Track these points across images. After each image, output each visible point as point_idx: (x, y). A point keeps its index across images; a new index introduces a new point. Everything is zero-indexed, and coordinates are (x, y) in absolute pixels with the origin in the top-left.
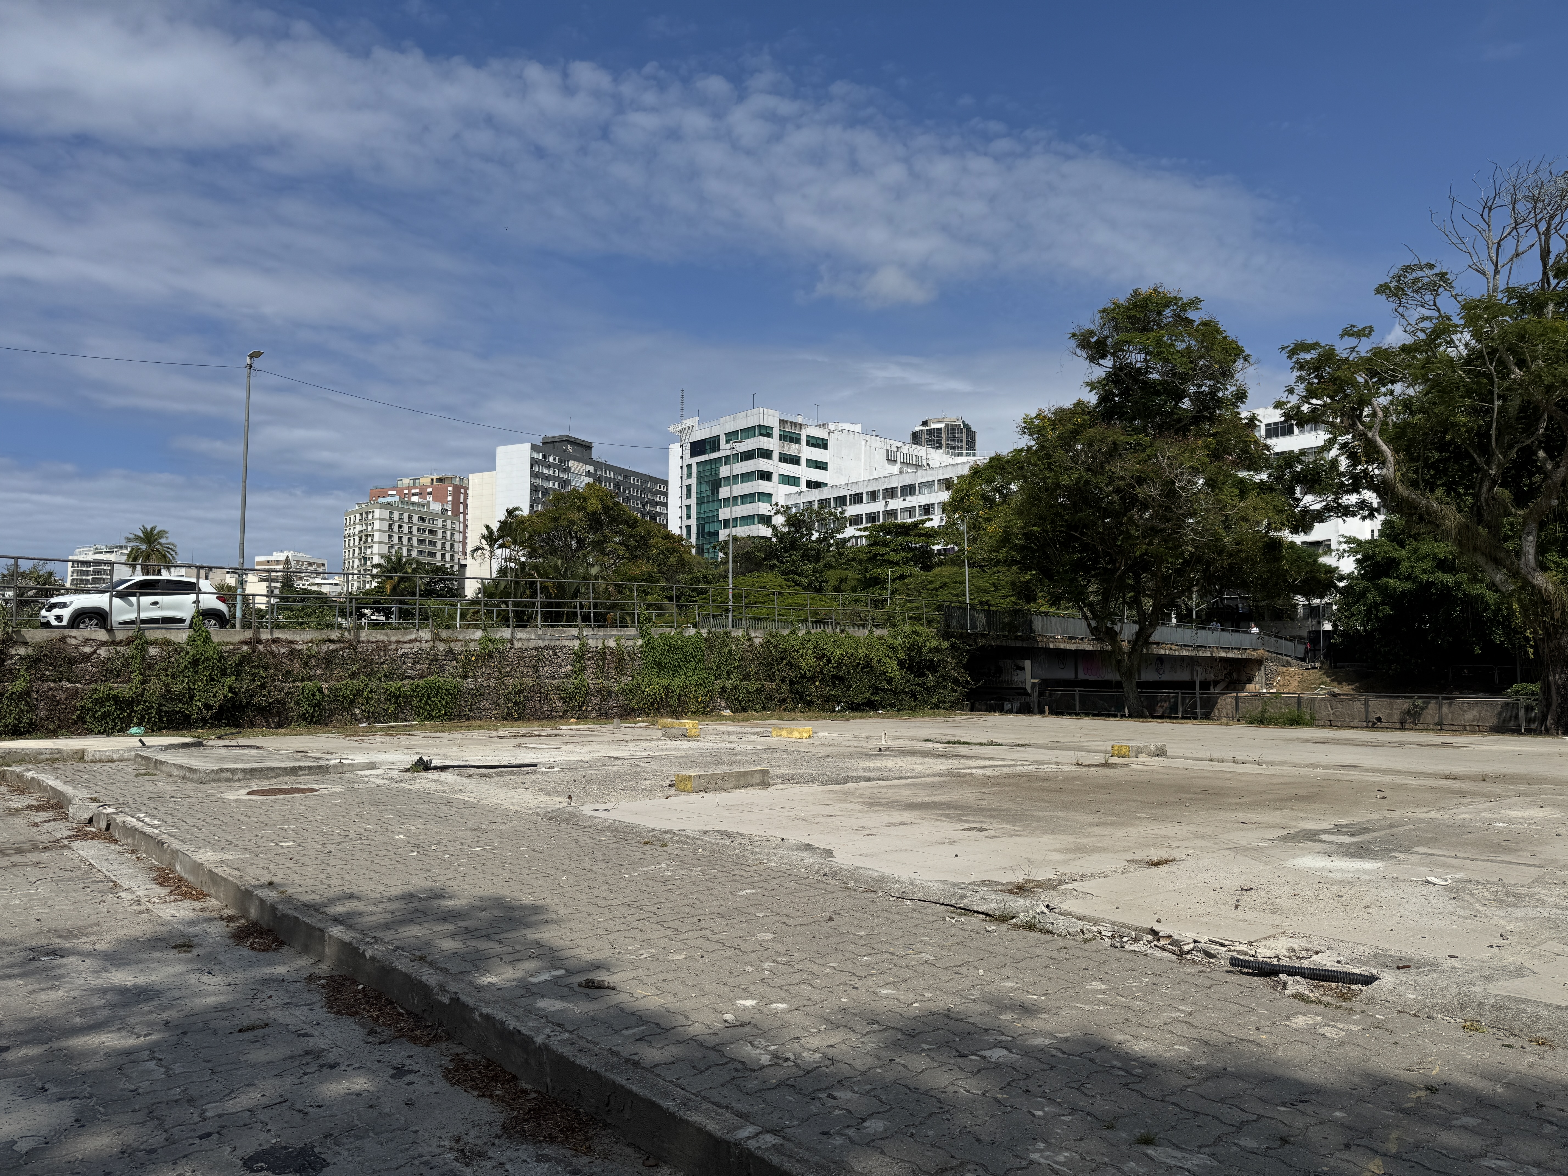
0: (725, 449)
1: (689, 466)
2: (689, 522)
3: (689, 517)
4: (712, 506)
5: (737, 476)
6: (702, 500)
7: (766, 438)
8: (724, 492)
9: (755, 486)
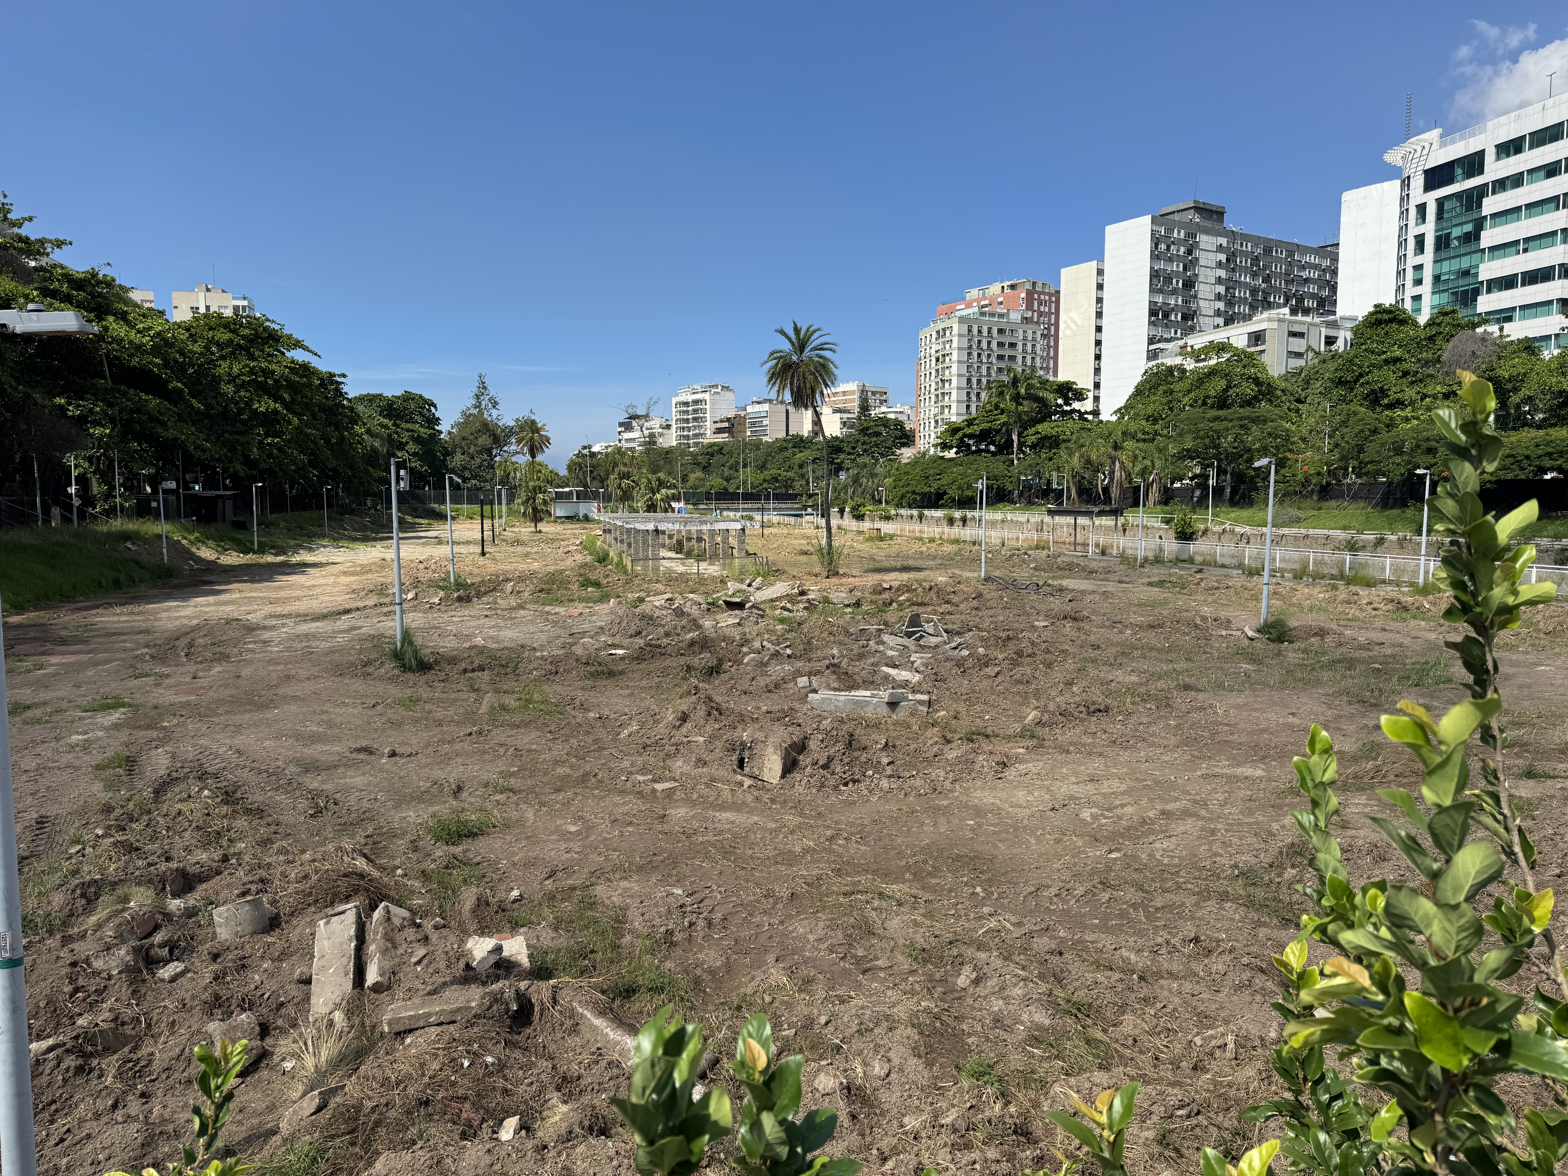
0: (1494, 170)
1: (1422, 207)
5: (1519, 208)
6: (1443, 255)
9: (1557, 220)
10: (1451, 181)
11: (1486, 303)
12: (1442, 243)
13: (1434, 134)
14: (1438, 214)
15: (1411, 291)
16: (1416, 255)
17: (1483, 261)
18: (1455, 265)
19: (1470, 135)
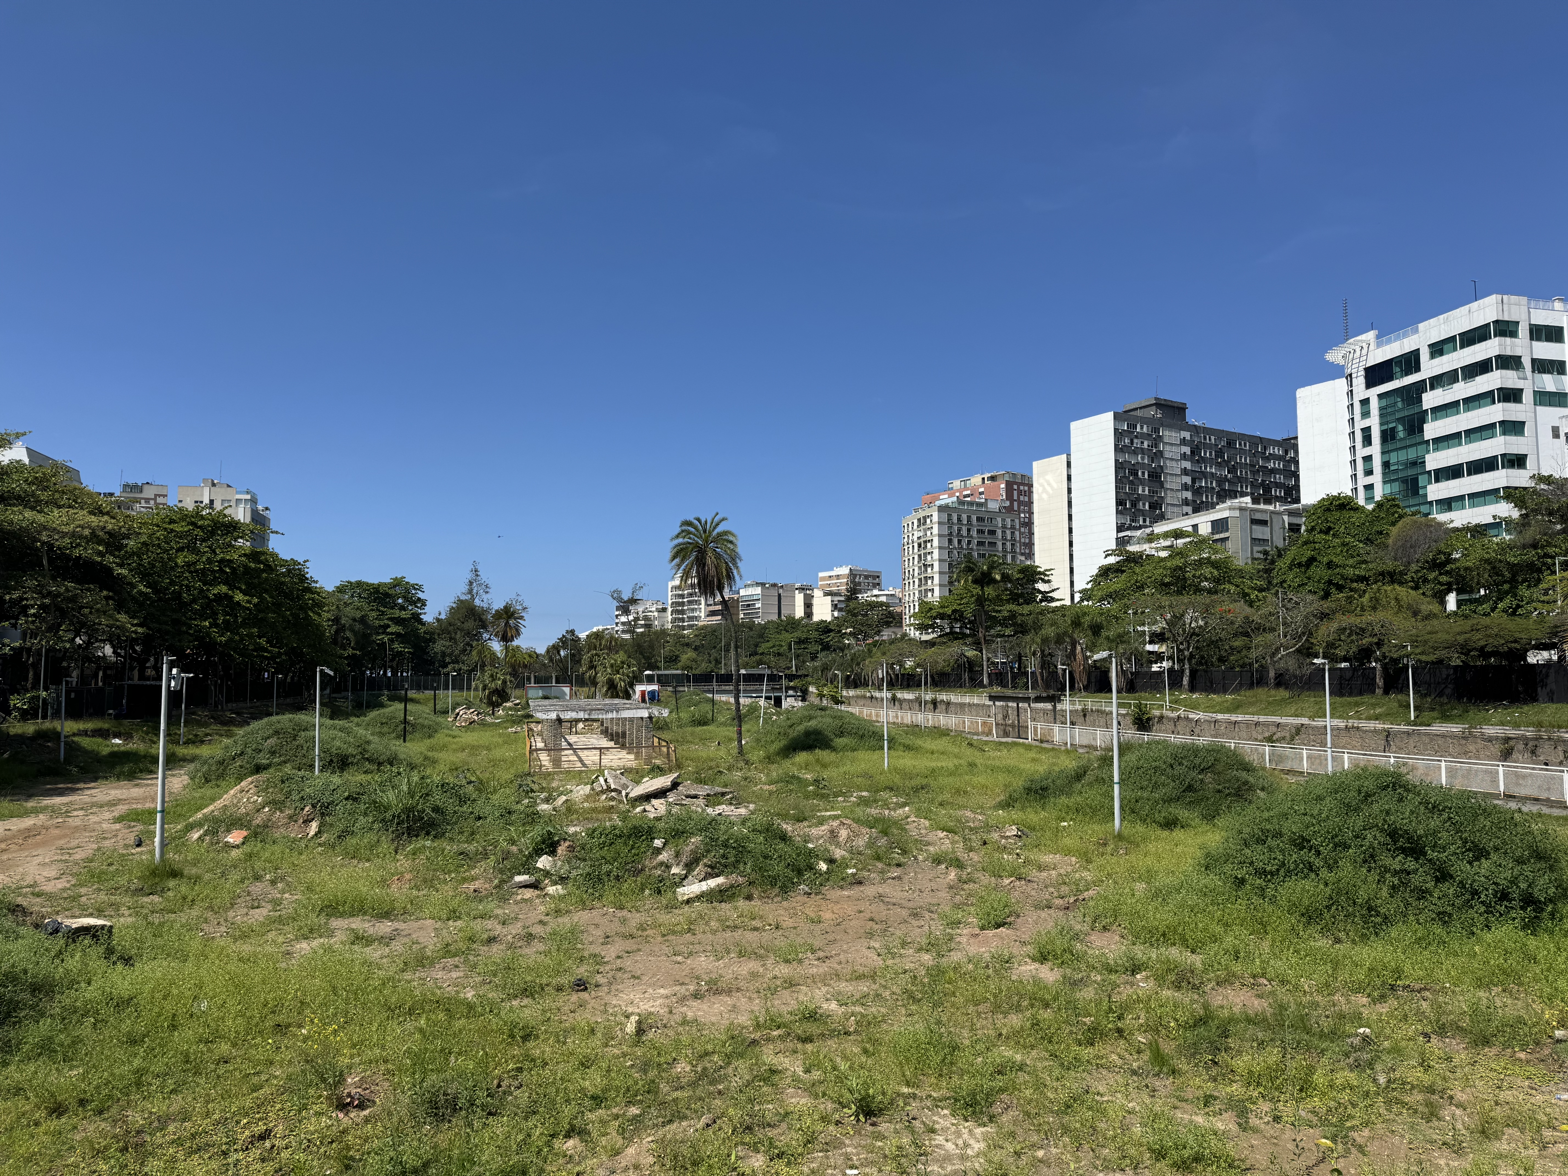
0: (1430, 368)
1: (1365, 402)
2: (1369, 480)
3: (1369, 472)
4: (1412, 454)
5: (1456, 403)
6: (1390, 446)
7: (1508, 340)
8: (1432, 429)
9: (1495, 412)
10: (1390, 378)
11: (1436, 491)
12: (1387, 436)
13: (1371, 336)
14: (1381, 409)
15: (1363, 481)
16: (1364, 446)
17: (1428, 452)
18: (1403, 456)
19: (1405, 336)
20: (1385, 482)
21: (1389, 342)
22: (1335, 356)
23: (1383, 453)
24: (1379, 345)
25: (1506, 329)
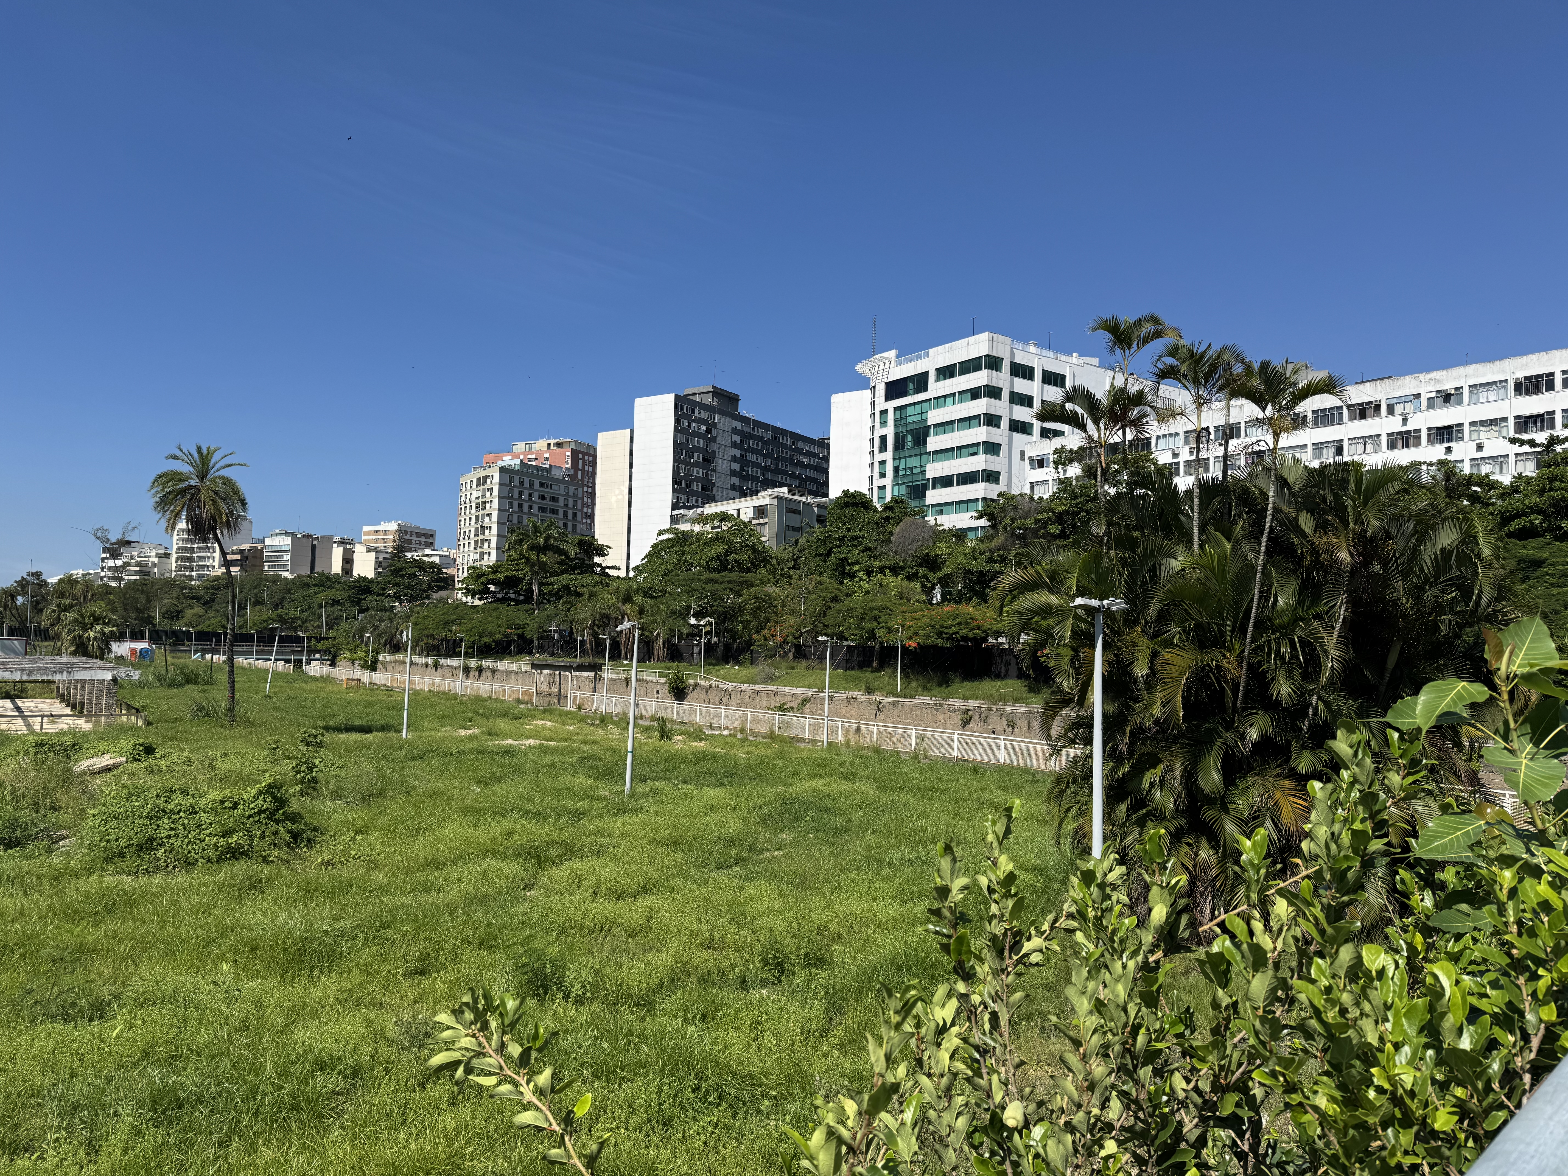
0: (936, 389)
1: (884, 412)
3: (883, 475)
5: (953, 422)
6: (902, 454)
7: (994, 372)
8: (934, 443)
9: (980, 434)
10: (904, 394)
11: (933, 496)
12: (899, 445)
13: (892, 354)
14: (896, 420)
15: (878, 482)
16: (881, 452)
17: (929, 462)
18: (910, 462)
19: (919, 358)
20: (894, 485)
21: (906, 362)
22: (863, 368)
23: (895, 459)
24: (898, 364)
25: (993, 363)
